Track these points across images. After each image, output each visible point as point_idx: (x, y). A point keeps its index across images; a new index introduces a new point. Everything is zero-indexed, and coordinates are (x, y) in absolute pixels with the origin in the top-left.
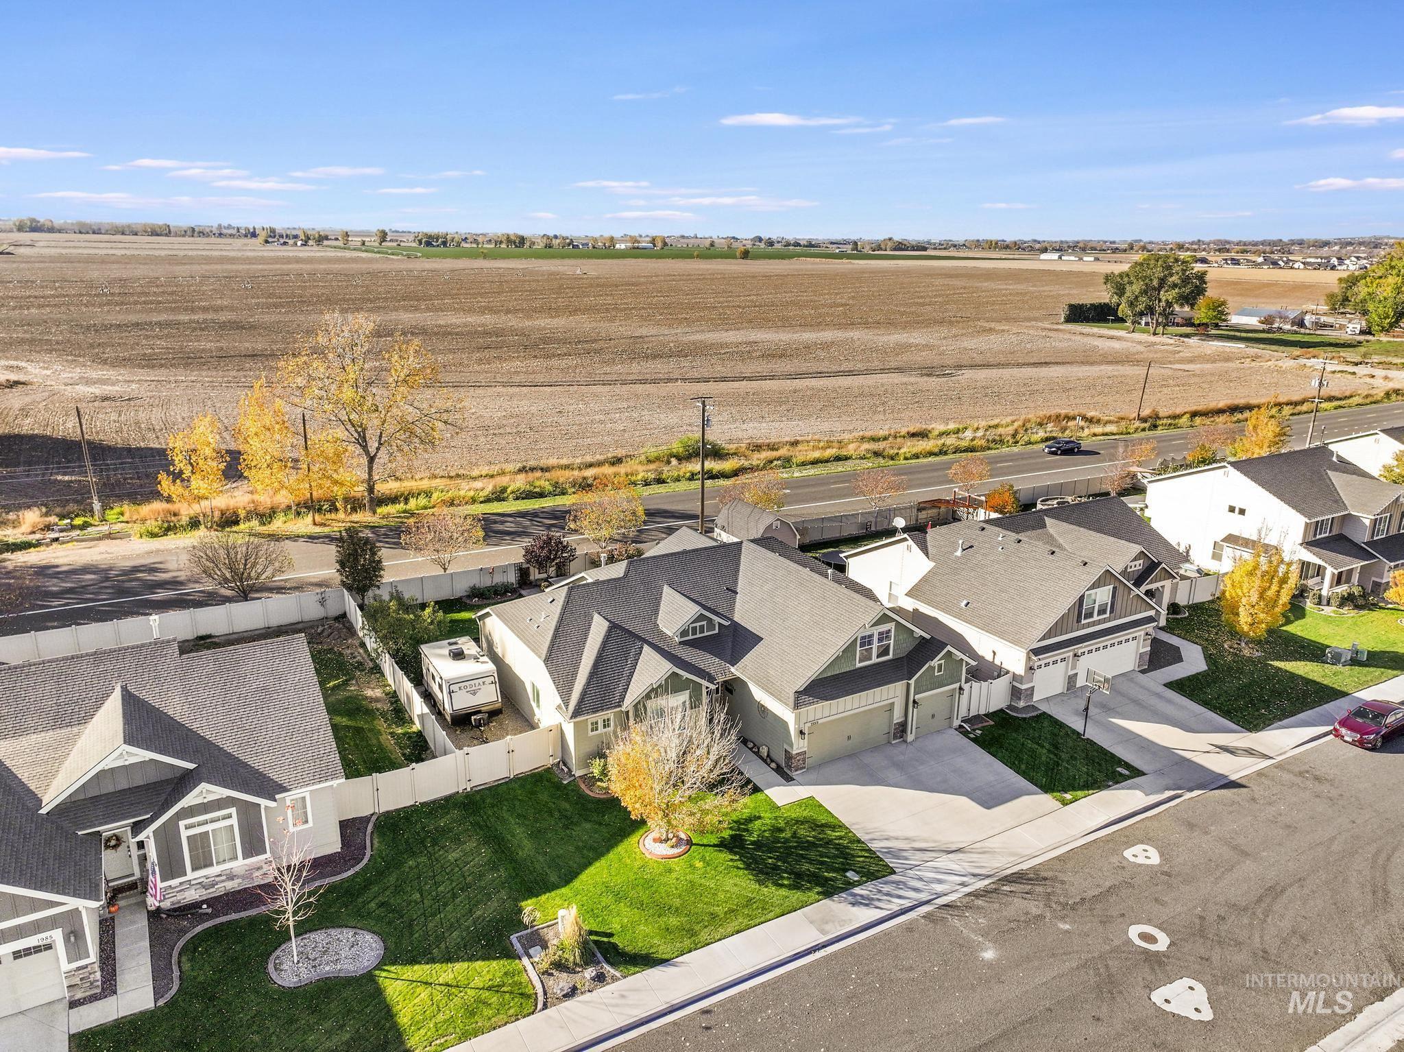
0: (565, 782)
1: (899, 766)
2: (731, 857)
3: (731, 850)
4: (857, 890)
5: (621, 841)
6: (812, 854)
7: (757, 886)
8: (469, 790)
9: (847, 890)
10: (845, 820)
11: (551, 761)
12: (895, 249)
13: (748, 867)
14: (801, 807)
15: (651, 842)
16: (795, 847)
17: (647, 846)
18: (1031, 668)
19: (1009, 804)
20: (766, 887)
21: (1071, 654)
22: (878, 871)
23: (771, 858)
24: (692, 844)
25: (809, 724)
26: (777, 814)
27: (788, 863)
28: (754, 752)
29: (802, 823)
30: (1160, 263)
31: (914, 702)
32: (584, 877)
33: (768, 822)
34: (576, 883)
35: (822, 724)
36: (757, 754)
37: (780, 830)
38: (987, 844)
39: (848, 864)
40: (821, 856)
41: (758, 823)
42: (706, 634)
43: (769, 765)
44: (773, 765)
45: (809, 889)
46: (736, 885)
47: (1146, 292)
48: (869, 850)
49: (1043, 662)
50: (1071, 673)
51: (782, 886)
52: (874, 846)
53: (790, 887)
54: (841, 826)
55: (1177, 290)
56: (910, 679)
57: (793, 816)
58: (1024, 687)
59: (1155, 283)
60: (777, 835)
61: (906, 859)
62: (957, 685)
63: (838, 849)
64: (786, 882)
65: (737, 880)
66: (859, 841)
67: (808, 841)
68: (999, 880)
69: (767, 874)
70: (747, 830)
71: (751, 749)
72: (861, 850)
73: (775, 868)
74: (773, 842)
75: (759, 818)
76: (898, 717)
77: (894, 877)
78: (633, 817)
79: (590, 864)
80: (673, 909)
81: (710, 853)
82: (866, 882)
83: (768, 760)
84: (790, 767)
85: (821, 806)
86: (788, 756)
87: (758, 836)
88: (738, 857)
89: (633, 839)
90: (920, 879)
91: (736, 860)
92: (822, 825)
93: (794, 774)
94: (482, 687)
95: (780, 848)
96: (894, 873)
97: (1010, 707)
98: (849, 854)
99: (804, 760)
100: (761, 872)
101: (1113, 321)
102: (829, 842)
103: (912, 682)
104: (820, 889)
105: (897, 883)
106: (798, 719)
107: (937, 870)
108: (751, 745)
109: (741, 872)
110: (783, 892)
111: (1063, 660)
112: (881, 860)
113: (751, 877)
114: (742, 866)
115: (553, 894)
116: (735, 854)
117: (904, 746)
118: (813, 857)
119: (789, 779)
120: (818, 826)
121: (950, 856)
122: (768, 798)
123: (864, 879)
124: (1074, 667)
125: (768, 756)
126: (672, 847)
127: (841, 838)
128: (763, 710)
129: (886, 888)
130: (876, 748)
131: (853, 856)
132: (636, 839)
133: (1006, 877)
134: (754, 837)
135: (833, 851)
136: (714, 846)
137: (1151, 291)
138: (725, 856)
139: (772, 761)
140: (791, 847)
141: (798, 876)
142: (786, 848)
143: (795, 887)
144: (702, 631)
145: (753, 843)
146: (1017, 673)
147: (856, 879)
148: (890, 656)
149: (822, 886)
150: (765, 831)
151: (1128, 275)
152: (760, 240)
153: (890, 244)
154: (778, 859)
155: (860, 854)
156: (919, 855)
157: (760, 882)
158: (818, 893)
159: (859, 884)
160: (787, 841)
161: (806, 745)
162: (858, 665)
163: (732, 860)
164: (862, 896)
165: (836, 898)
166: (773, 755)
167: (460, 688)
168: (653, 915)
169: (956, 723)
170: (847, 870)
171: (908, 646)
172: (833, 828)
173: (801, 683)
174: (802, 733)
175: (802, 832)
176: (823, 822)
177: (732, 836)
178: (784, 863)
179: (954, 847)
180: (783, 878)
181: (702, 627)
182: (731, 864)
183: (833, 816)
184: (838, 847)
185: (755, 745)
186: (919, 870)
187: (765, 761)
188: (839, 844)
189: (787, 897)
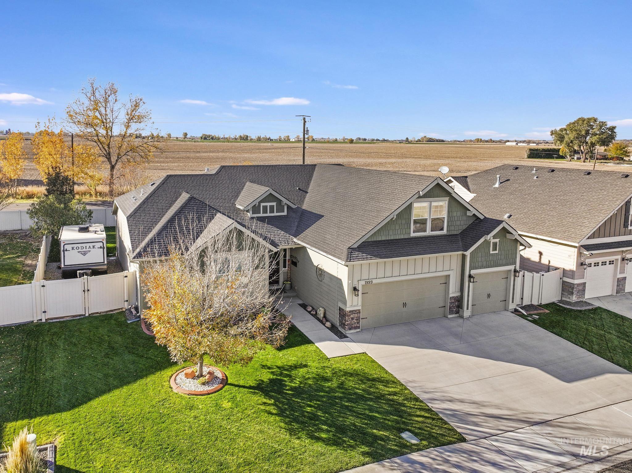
0: (129, 322)
1: (457, 335)
2: (265, 400)
3: (267, 394)
4: (415, 456)
5: (153, 373)
6: (360, 408)
7: (288, 436)
8: (44, 321)
9: (403, 454)
10: (399, 376)
11: (126, 306)
12: (428, 141)
13: (281, 413)
14: (351, 360)
15: (183, 378)
16: (341, 398)
17: (178, 381)
18: (582, 264)
19: (592, 380)
20: (299, 438)
21: (619, 257)
22: (442, 435)
23: (310, 406)
24: (227, 384)
25: (363, 283)
26: (325, 365)
27: (329, 414)
28: (312, 315)
29: (351, 375)
30: (585, 122)
31: (470, 276)
32: (95, 403)
33: (315, 370)
34: (83, 410)
35: (376, 284)
36: (315, 316)
37: (326, 379)
38: (582, 419)
39: (404, 423)
40: (371, 410)
41: (302, 371)
42: (275, 214)
43: (324, 324)
44: (328, 324)
45: (352, 447)
46: (261, 432)
47: (577, 138)
48: (429, 410)
49: (592, 261)
50: (620, 276)
51: (318, 439)
52: (436, 406)
53: (327, 442)
54: (395, 382)
55: (597, 136)
56: (466, 250)
57: (342, 367)
58: (576, 282)
59: (583, 133)
60: (323, 384)
61: (477, 425)
62: (512, 267)
63: (391, 406)
64: (324, 436)
65: (265, 427)
66: (417, 399)
67: (355, 394)
68: (616, 467)
69: (303, 423)
70: (290, 376)
71: (309, 312)
72: (421, 409)
73: (314, 417)
74: (316, 390)
75: (306, 366)
76: (453, 292)
77: (464, 445)
78: (158, 342)
79: (109, 390)
80: (177, 451)
81: (241, 395)
82: (427, 447)
83: (324, 320)
84: (343, 325)
85: (373, 361)
86: (342, 313)
87: (301, 383)
88: (272, 401)
89: (168, 372)
90: (500, 452)
91: (269, 405)
92: (374, 380)
93: (348, 333)
94: (92, 250)
95: (323, 397)
96: (464, 440)
97: (561, 301)
98: (405, 412)
99: (358, 319)
100: (296, 420)
101: (557, 158)
102: (380, 397)
103: (468, 253)
104: (366, 449)
105: (470, 453)
106: (351, 275)
107: (520, 443)
108: (310, 309)
109: (272, 418)
110: (319, 447)
111: (611, 263)
112: (446, 423)
113: (282, 425)
114: (274, 412)
115: (51, 417)
116: (271, 397)
117: (461, 321)
118: (360, 411)
119: (342, 336)
120: (369, 380)
121: (534, 428)
122: (318, 352)
123: (425, 443)
124: (622, 271)
125: (325, 316)
126: (204, 384)
127: (395, 394)
128: (320, 272)
129: (454, 459)
130: (431, 319)
131: (410, 415)
132: (170, 374)
133: (624, 463)
134: (296, 384)
135: (386, 407)
136: (250, 387)
137: (581, 138)
138: (259, 398)
139: (327, 321)
140: (335, 398)
141: (342, 430)
142: (330, 398)
143: (335, 442)
144: (272, 211)
145: (292, 389)
146: (567, 268)
147: (414, 442)
148: (445, 232)
149: (370, 445)
150: (309, 378)
151: (565, 130)
152: (360, 139)
153: (425, 139)
154: (318, 408)
155: (418, 413)
156: (493, 423)
157: (292, 432)
158: (364, 454)
159: (418, 449)
160: (332, 390)
161: (360, 303)
162: (413, 235)
163: (265, 403)
164: (421, 464)
165: (386, 463)
166: (329, 316)
167: (73, 248)
168: (149, 457)
169: (512, 306)
170: (401, 430)
171: (462, 224)
172: (386, 383)
173: (354, 240)
174: (355, 289)
175: (350, 383)
176: (375, 376)
177: (271, 381)
178: (325, 413)
179: (537, 418)
180: (322, 430)
181: (272, 207)
182: (263, 407)
183: (387, 372)
184: (392, 403)
185: (313, 309)
186: (497, 441)
187: (321, 322)
188: (392, 400)
189: (322, 454)
